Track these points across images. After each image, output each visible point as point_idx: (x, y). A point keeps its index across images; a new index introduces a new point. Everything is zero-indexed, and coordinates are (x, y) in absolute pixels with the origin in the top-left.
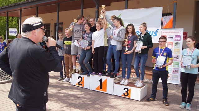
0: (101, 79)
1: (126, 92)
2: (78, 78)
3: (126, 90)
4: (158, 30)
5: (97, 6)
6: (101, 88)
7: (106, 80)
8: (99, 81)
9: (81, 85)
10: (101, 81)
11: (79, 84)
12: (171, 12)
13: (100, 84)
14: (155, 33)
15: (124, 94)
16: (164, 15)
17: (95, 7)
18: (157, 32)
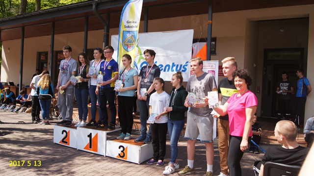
0: (91, 134)
1: (122, 151)
2: (63, 133)
3: (122, 149)
4: (187, 62)
5: (105, 27)
6: (91, 147)
7: (97, 136)
8: (88, 136)
9: (66, 143)
10: (90, 136)
11: (63, 141)
12: (204, 37)
13: (89, 142)
14: (184, 67)
15: (119, 154)
16: (195, 41)
17: (103, 28)
18: (187, 65)
